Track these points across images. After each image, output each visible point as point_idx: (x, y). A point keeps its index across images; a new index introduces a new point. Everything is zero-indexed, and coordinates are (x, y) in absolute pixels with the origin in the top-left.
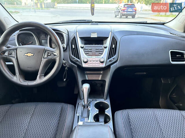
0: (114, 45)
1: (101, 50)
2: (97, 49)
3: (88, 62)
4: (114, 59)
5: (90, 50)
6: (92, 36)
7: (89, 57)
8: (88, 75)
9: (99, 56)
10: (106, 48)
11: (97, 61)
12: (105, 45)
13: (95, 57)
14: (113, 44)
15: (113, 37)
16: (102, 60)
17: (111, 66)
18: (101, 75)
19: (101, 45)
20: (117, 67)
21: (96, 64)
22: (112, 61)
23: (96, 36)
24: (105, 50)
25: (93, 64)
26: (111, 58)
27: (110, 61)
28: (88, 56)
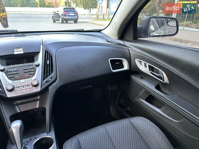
1: (32, 70)
2: (26, 68)
3: (15, 89)
4: (51, 78)
5: (15, 72)
6: (15, 53)
7: (15, 81)
8: (19, 106)
9: (29, 79)
10: (38, 66)
11: (28, 85)
12: (36, 63)
13: (24, 80)
14: (47, 60)
15: (46, 51)
16: (35, 83)
17: (49, 88)
19: (31, 64)
20: (57, 87)
21: (27, 90)
22: (49, 81)
23: (22, 52)
24: (37, 69)
25: (23, 91)
26: (47, 77)
27: (46, 82)
28: (13, 81)
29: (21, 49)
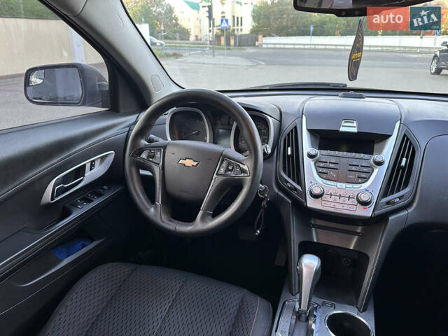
0: (404, 160)
1: (365, 170)
2: (354, 163)
3: (325, 195)
4: (400, 198)
5: (332, 166)
7: (329, 182)
8: (319, 230)
9: (356, 186)
10: (379, 164)
11: (349, 197)
12: (377, 157)
13: (344, 185)
14: (402, 157)
15: (405, 135)
16: (364, 198)
17: (390, 218)
18: (357, 237)
19: (366, 156)
20: (409, 223)
21: (346, 207)
22: (394, 203)
23: (355, 130)
24: (376, 171)
25: (337, 206)
26: (392, 193)
27: (388, 203)
28: (325, 181)
29: (355, 124)
